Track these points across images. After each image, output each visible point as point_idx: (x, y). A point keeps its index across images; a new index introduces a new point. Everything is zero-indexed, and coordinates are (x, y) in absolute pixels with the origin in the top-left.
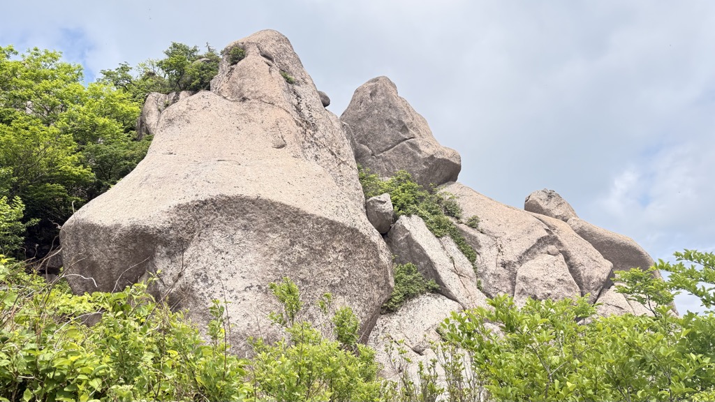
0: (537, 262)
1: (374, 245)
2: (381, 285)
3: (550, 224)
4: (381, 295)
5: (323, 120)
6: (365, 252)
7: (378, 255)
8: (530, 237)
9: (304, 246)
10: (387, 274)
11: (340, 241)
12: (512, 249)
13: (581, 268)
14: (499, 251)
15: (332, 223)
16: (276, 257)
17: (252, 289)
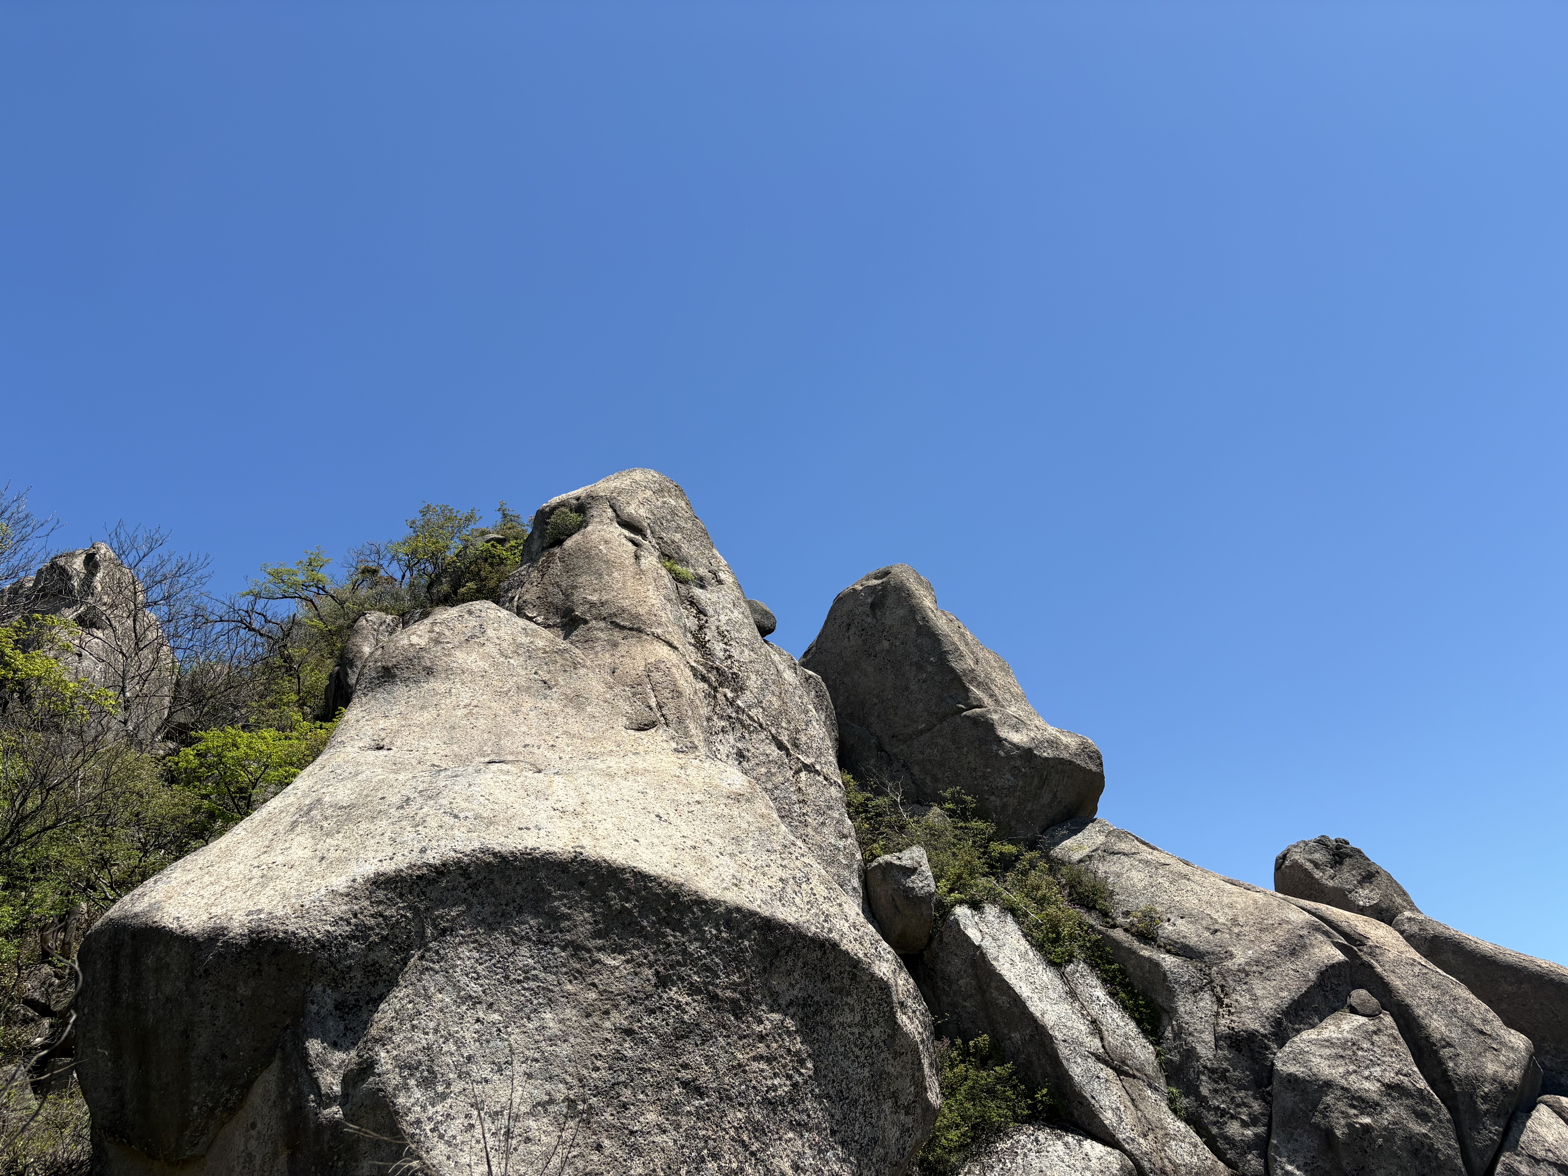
0: (1326, 1034)
1: (884, 987)
2: (904, 1100)
3: (1348, 930)
4: (905, 1131)
5: (758, 667)
6: (857, 1008)
7: (893, 1015)
8: (1299, 964)
9: (693, 990)
10: (920, 1068)
11: (789, 973)
12: (1255, 999)
13: (1446, 1052)
14: (1220, 1002)
15: (768, 925)
16: (618, 1019)
17: (551, 1108)
